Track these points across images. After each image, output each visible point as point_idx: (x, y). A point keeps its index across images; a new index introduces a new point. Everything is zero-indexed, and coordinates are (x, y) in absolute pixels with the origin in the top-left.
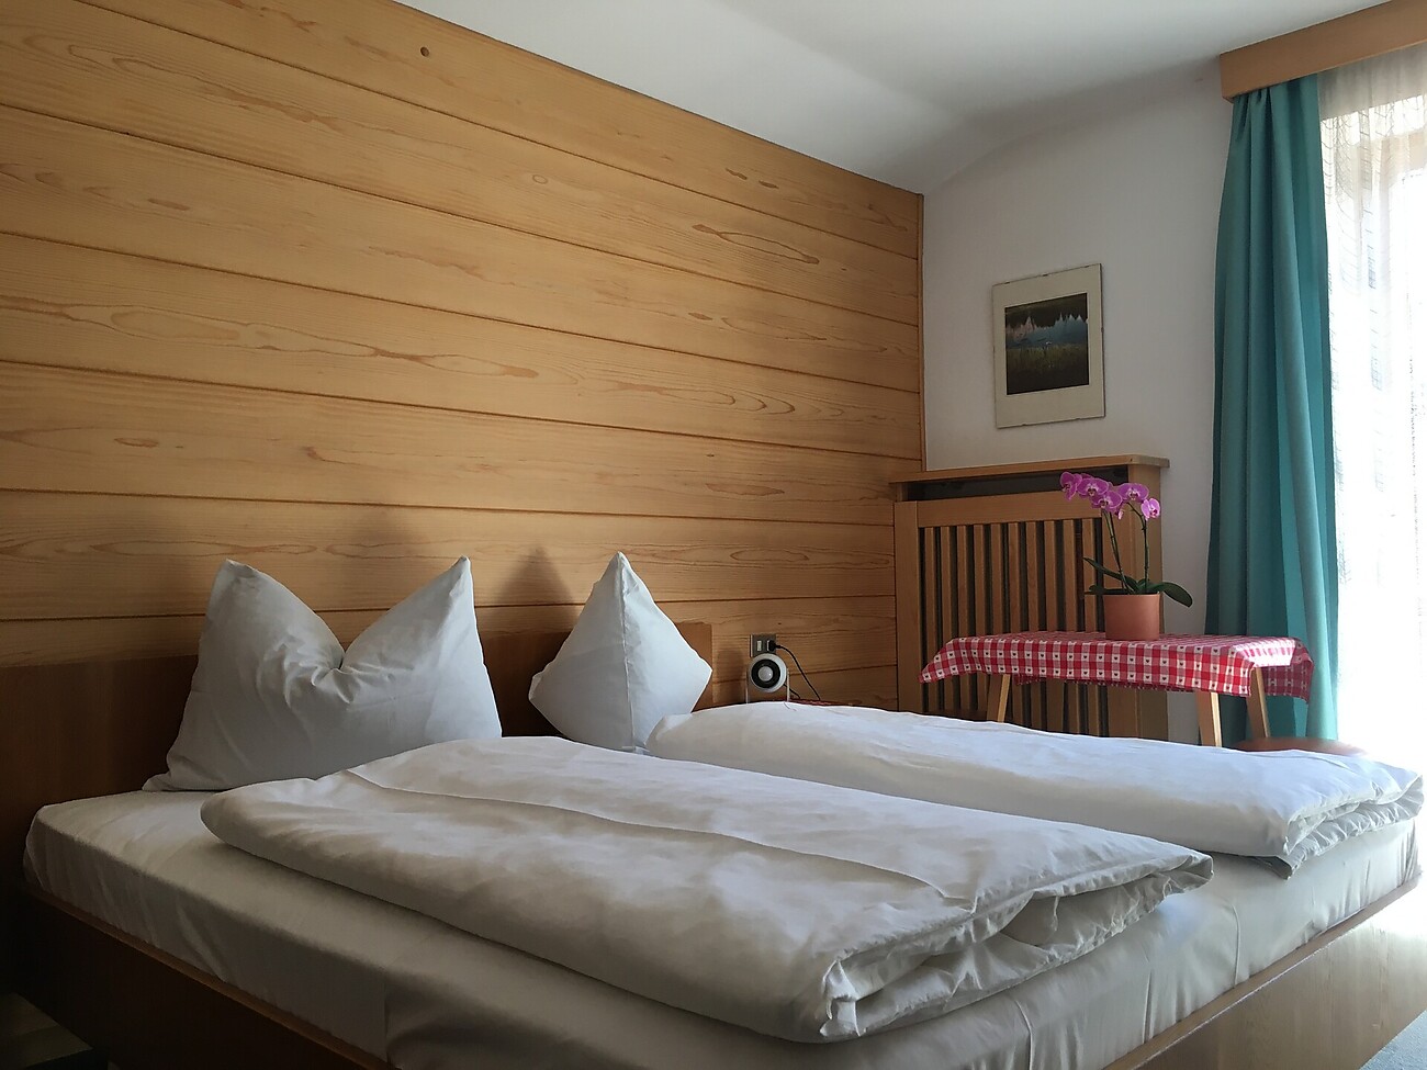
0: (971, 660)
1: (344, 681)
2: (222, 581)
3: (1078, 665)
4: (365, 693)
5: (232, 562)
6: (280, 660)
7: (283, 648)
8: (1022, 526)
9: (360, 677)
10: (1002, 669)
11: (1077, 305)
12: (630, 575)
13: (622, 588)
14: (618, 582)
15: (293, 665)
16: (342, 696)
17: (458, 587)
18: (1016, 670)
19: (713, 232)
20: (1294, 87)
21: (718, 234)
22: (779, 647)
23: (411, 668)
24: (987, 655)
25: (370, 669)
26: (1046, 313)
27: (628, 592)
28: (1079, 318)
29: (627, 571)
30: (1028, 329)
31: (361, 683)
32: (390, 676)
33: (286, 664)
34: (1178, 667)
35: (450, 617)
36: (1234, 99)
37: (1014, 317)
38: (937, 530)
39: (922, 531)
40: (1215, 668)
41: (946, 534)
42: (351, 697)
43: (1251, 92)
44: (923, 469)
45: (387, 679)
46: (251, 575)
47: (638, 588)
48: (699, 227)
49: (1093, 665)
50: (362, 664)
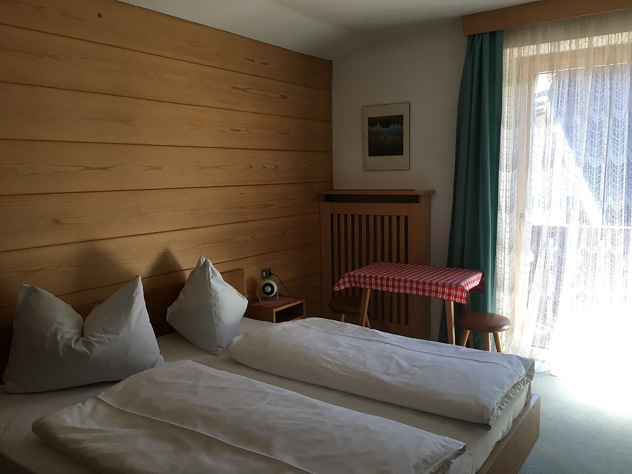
0: (355, 282)
1: (88, 344)
2: (21, 295)
3: (399, 287)
4: (98, 349)
5: (26, 285)
6: (56, 335)
7: (56, 329)
8: (375, 217)
9: (96, 342)
10: (368, 287)
11: (399, 119)
12: (212, 270)
13: (209, 276)
14: (207, 273)
15: (62, 337)
16: (87, 351)
17: (137, 290)
18: (374, 287)
19: (240, 89)
20: (493, 34)
21: (243, 90)
22: (273, 274)
23: (118, 334)
24: (362, 280)
25: (99, 337)
26: (386, 121)
27: (212, 277)
28: (400, 126)
29: (211, 268)
30: (378, 128)
31: (96, 344)
32: (110, 340)
33: (59, 338)
34: (439, 290)
35: (134, 306)
36: (469, 37)
37: (372, 122)
38: (339, 216)
39: (332, 215)
40: (453, 292)
41: (342, 218)
42: (91, 351)
43: (476, 34)
44: (332, 188)
45: (107, 341)
46: (36, 291)
47: (216, 275)
48: (234, 88)
49: (405, 288)
50: (96, 334)
